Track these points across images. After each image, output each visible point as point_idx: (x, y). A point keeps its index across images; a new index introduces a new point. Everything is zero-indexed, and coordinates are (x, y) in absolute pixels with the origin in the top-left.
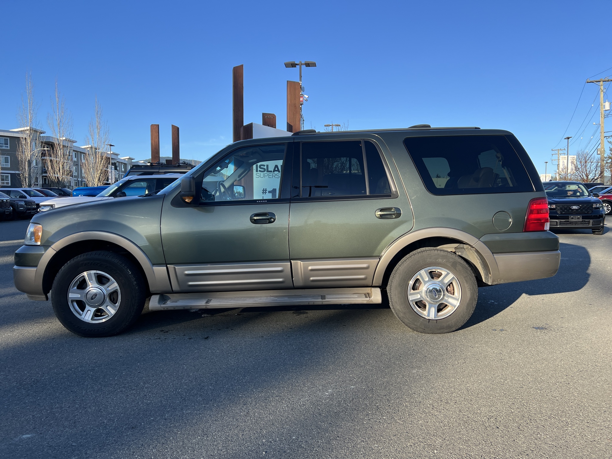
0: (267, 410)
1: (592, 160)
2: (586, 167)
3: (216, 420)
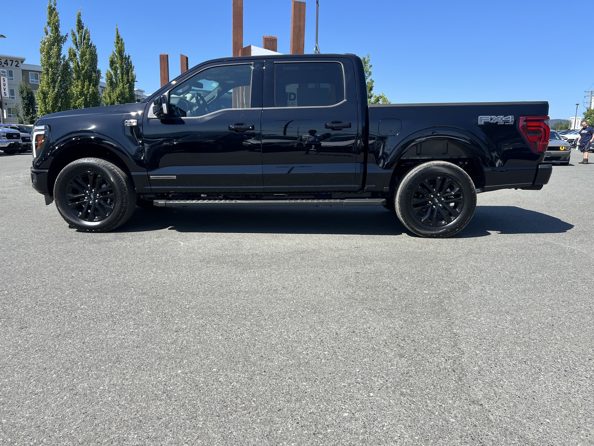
0: (198, 339)
3: (137, 347)
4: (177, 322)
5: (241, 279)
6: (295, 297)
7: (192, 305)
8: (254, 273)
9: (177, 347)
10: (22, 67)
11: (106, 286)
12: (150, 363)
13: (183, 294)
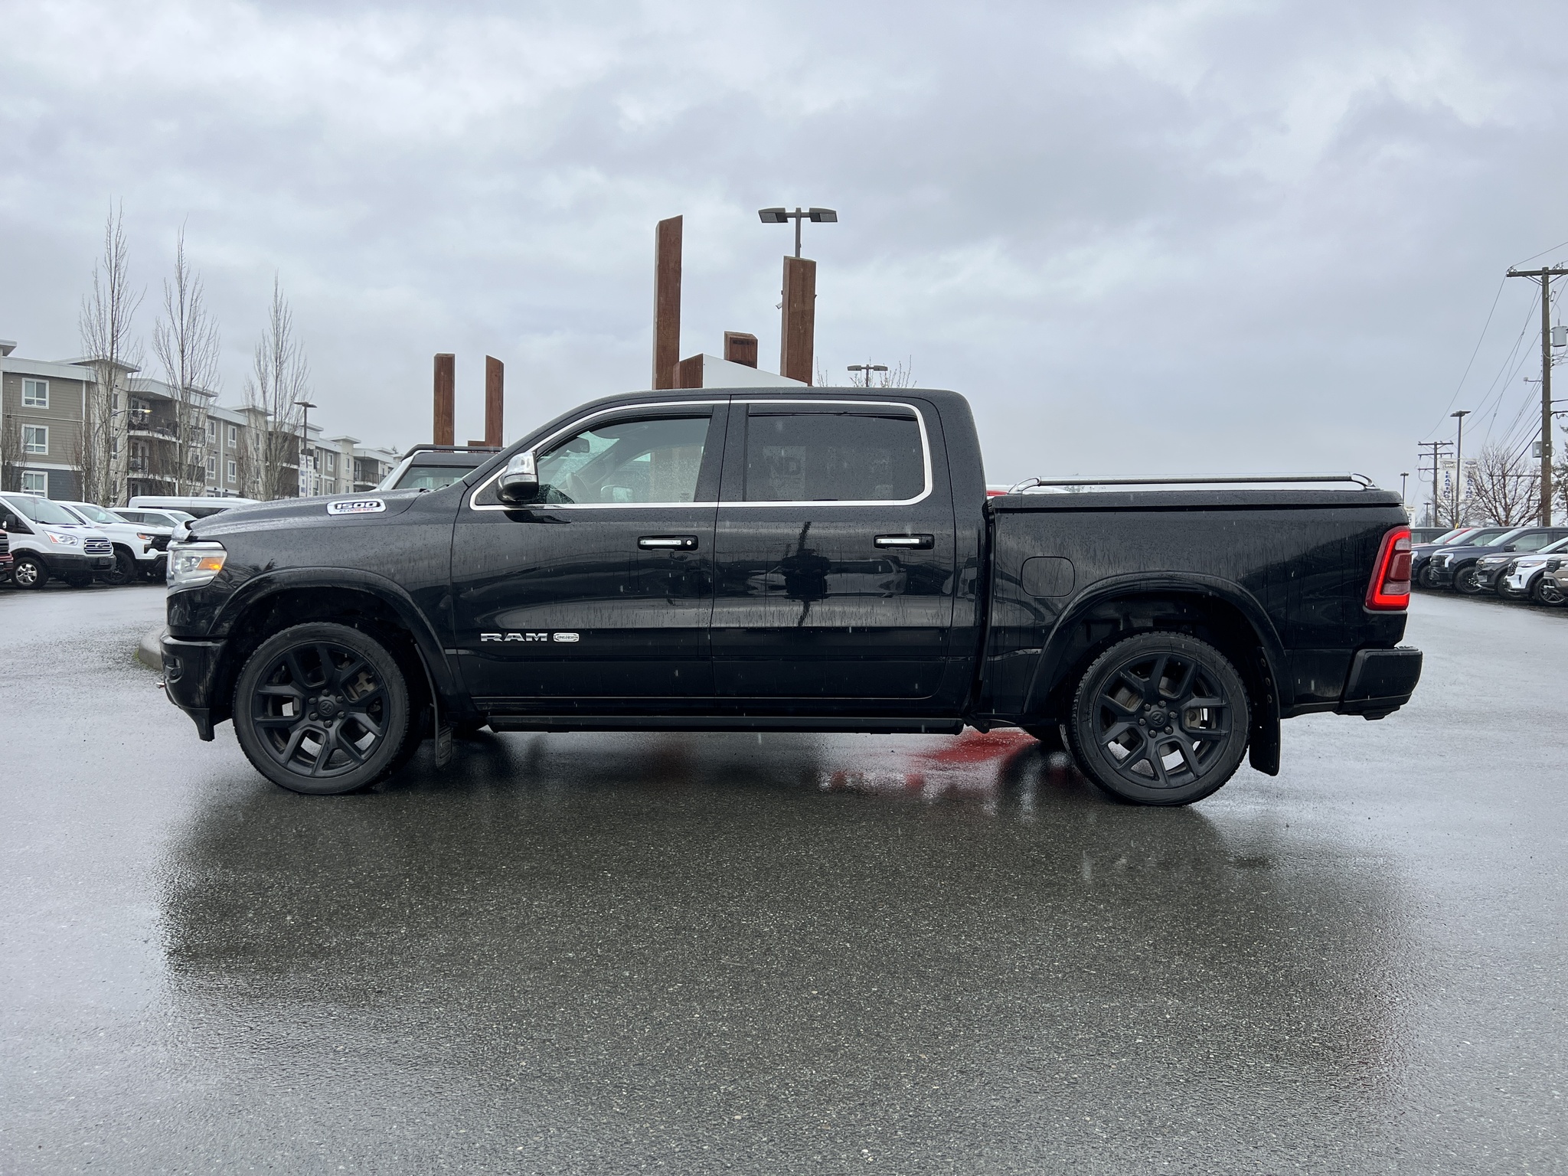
1: (1519, 470)
2: (1505, 487)
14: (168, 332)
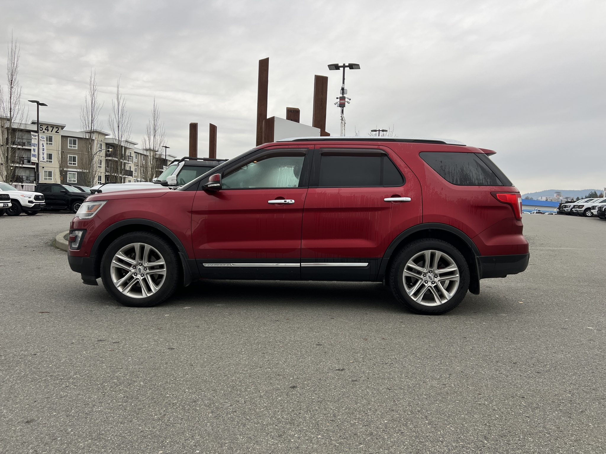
4: (169, 395)
5: (243, 350)
6: (296, 373)
7: (187, 378)
8: (257, 344)
9: (163, 424)
10: (62, 133)
11: (104, 354)
12: (131, 442)
13: (180, 365)
14: (113, 119)
